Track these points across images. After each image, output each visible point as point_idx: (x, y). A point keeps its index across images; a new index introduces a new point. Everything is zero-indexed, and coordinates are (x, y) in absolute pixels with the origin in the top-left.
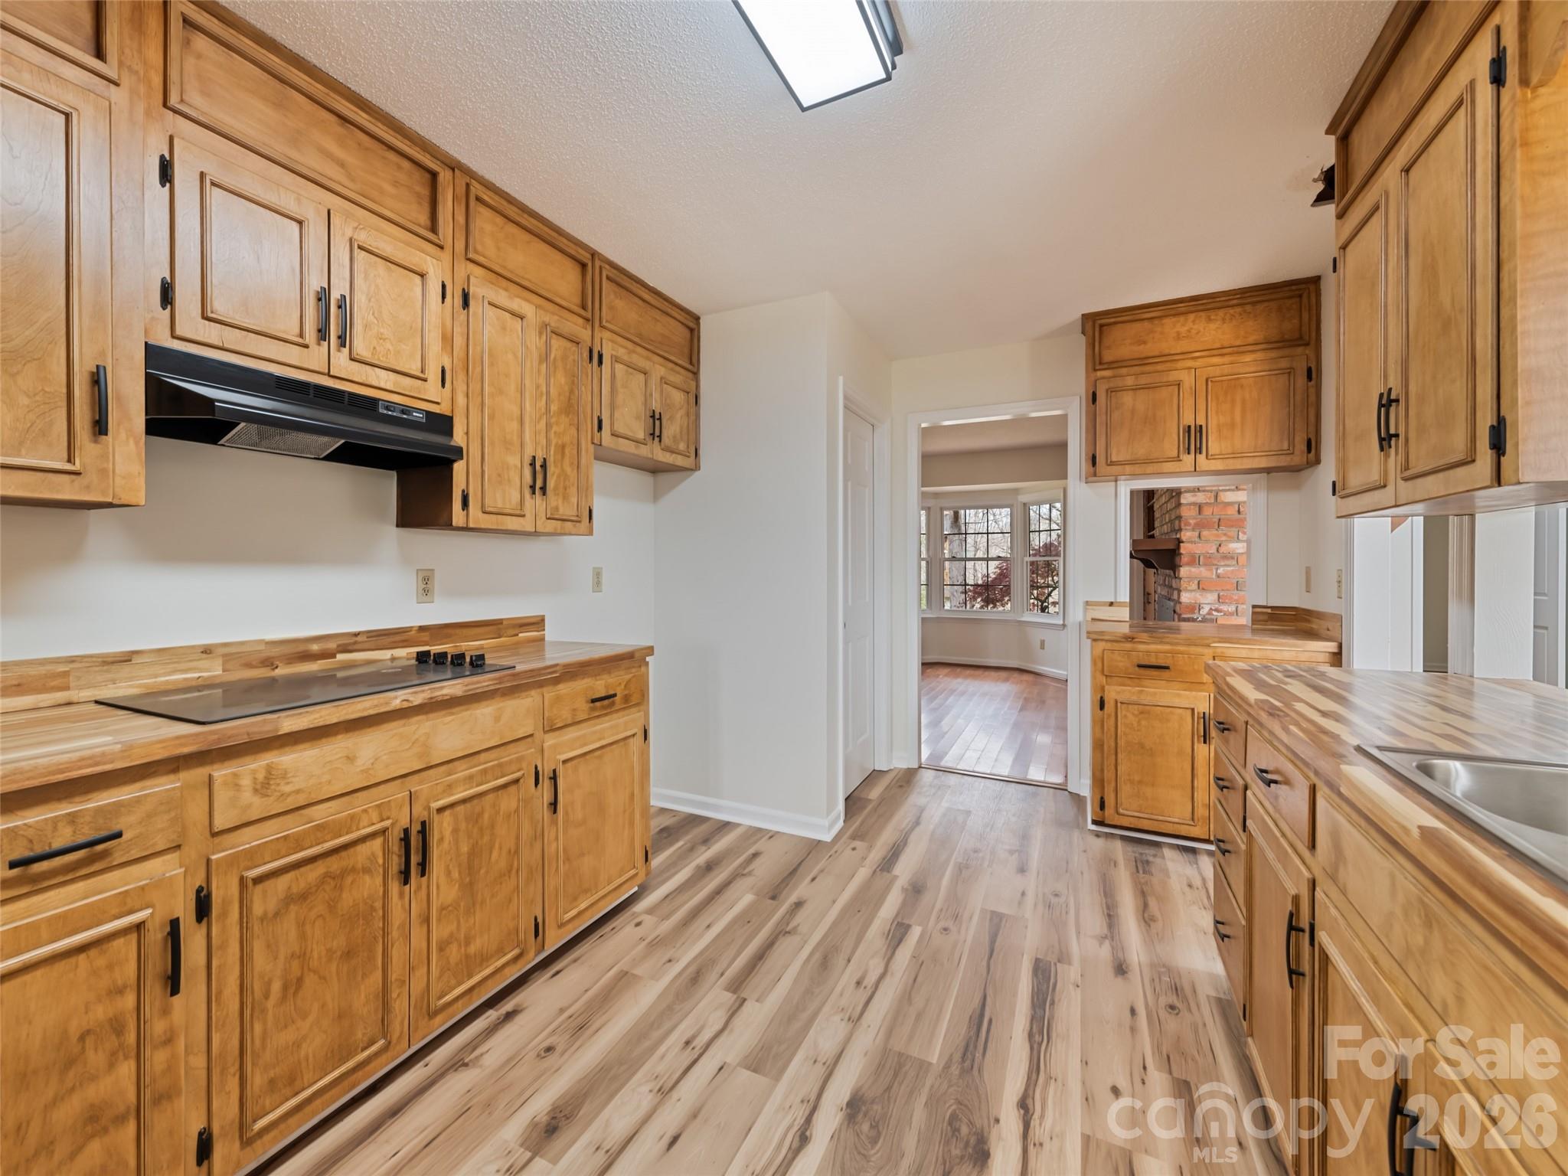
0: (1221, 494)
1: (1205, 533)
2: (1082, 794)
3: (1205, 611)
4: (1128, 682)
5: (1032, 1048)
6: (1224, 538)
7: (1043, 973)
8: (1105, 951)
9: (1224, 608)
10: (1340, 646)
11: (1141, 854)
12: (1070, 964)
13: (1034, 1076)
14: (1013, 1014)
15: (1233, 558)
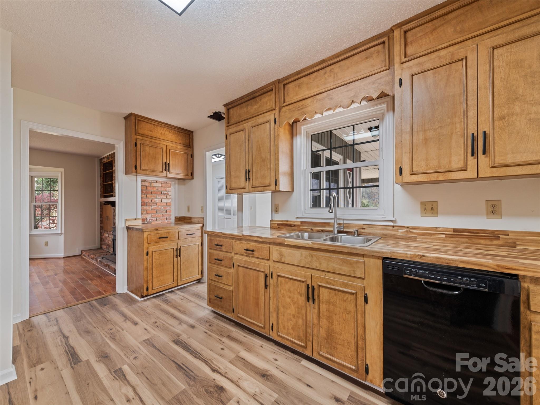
0: (152, 183)
1: (148, 195)
2: (125, 292)
3: (148, 221)
4: (155, 244)
5: (199, 359)
6: (153, 197)
7: (178, 342)
8: (184, 326)
9: (153, 219)
10: (203, 225)
11: (162, 299)
12: (181, 335)
13: (208, 363)
14: (185, 357)
15: (155, 203)
